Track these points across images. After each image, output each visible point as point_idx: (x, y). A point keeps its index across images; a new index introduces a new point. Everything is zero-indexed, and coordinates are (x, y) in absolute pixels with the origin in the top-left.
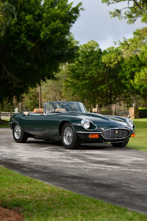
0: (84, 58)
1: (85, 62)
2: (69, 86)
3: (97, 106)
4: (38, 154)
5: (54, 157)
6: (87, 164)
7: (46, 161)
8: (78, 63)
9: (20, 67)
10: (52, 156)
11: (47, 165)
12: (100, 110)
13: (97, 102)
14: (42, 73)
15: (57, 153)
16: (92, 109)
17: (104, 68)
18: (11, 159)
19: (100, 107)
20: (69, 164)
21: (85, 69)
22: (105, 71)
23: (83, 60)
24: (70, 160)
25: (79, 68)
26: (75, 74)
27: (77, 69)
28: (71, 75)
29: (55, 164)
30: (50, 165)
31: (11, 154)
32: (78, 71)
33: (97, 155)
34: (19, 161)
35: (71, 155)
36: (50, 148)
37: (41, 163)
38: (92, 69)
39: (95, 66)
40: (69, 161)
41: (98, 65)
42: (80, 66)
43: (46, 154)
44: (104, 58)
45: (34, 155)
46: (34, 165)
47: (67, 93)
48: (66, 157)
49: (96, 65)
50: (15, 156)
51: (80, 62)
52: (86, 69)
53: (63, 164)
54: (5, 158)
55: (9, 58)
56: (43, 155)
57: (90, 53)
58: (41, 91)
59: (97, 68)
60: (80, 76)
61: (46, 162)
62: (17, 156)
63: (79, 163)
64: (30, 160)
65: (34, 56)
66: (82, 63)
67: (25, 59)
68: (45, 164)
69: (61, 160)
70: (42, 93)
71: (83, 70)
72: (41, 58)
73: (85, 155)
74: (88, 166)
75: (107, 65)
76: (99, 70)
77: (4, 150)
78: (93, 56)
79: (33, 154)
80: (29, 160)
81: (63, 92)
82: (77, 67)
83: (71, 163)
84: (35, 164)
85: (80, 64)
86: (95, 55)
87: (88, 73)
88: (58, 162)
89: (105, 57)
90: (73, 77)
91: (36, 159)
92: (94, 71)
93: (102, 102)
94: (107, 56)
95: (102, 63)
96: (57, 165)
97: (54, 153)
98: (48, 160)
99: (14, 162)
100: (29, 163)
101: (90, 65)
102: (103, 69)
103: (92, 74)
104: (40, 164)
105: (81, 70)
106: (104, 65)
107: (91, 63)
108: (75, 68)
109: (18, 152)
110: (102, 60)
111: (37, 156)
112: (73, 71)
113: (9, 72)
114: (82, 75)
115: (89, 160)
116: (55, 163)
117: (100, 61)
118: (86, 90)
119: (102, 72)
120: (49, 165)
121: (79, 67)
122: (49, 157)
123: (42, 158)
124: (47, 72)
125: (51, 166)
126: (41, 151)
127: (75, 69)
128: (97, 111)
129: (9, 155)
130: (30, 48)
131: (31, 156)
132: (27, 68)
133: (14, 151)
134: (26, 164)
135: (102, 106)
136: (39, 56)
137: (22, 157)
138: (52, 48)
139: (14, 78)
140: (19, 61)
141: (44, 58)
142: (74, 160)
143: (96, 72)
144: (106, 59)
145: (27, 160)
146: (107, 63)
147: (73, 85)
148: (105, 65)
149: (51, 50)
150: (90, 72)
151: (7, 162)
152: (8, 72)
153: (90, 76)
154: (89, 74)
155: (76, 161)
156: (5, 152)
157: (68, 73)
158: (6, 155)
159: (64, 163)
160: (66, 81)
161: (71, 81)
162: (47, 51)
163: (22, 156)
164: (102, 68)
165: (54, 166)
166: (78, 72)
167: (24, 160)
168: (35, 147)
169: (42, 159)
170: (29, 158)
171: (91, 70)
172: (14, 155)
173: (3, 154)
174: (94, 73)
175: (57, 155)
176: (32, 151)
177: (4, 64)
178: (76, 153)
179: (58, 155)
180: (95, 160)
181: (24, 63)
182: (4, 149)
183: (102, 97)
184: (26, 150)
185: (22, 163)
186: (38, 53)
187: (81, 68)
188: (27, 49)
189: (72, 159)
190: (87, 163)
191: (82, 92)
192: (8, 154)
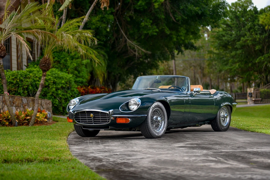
0: (233, 20)
1: (235, 25)
2: (214, 60)
3: (253, 85)
4: (168, 154)
5: (194, 158)
6: (253, 171)
7: (182, 165)
8: (225, 28)
9: (145, 32)
10: (190, 156)
11: (182, 173)
12: (258, 90)
13: (252, 80)
14: (175, 40)
15: (200, 151)
16: (247, 90)
17: (262, 32)
18: (121, 164)
19: (258, 86)
20: (221, 170)
21: (235, 35)
22: (264, 36)
23: (232, 23)
24: (222, 163)
25: (227, 34)
26: (222, 42)
27: (224, 36)
28: (216, 44)
29: (196, 171)
30: (188, 173)
31: (124, 154)
32: (226, 38)
33: (267, 155)
34: (135, 167)
35: (224, 155)
36: (188, 144)
37: (173, 169)
38: (246, 35)
39: (249, 30)
40: (220, 166)
41: (254, 28)
42: (229, 31)
43: (182, 154)
44: (262, 18)
45: (161, 156)
46: (159, 174)
47: (211, 70)
48: (214, 159)
49: (251, 28)
50: (129, 158)
51: (228, 25)
52: (237, 35)
53: (210, 171)
54: (113, 162)
55: (129, 20)
56: (177, 155)
57: (241, 12)
58: (177, 68)
59: (252, 32)
60: (228, 44)
61: (181, 169)
62: (133, 158)
63: (238, 169)
64: (154, 165)
65: (163, 17)
66: (231, 27)
67: (151, 21)
68: (178, 172)
69: (206, 164)
70: (177, 70)
71: (233, 36)
72: (173, 18)
73: (246, 155)
74: (256, 174)
75: (266, 28)
76: (254, 36)
77: (115, 148)
78: (246, 16)
79: (161, 154)
80: (152, 165)
81: (206, 68)
82: (224, 33)
83: (224, 168)
84: (162, 171)
85: (228, 29)
86: (248, 15)
87: (239, 40)
88: (201, 168)
89: (264, 16)
90: (219, 46)
91: (165, 162)
92: (248, 37)
93: (261, 79)
94: (266, 15)
95: (258, 25)
96: (199, 173)
97: (196, 153)
98: (185, 163)
99: (126, 169)
100: (151, 169)
101: (243, 29)
102: (261, 34)
103: (245, 42)
104: (169, 171)
105: (230, 36)
106: (262, 27)
107: (244, 27)
108: (222, 34)
109: (137, 151)
110: (259, 21)
111: (166, 157)
112: (219, 37)
113: (129, 39)
114: (231, 44)
115: (256, 162)
116: (196, 169)
117: (256, 22)
118: (238, 64)
119: (259, 39)
120: (186, 172)
121: (227, 32)
122: (186, 158)
123: (175, 161)
124: (183, 38)
125: (189, 176)
126: (173, 149)
127: (221, 36)
128: (254, 92)
129: (120, 156)
130: (158, 5)
131: (157, 157)
132: (155, 34)
133: (130, 149)
134: (146, 172)
135: (261, 85)
136: (171, 15)
137: (141, 159)
138: (188, 4)
139: (136, 47)
140: (143, 24)
141: (177, 19)
142: (228, 164)
143: (250, 39)
144: (265, 19)
145: (149, 165)
146: (266, 25)
147: (219, 58)
148: (264, 28)
149: (187, 7)
150: (242, 38)
151: (113, 168)
152: (127, 39)
153: (243, 44)
154: (241, 42)
155: (232, 165)
156: (115, 151)
157: (213, 42)
158: (116, 156)
159: (212, 169)
160: (210, 52)
161: (217, 52)
162: (181, 8)
163: (141, 157)
164: (259, 32)
165: (195, 176)
166: (226, 40)
167: (144, 165)
168: (164, 142)
169: (174, 163)
170: (154, 162)
171: (244, 36)
172: (129, 155)
173: (111, 156)
174: (248, 40)
175: (199, 154)
176: (160, 148)
177: (122, 29)
178: (231, 150)
179: (201, 154)
180: (265, 163)
181: (150, 26)
182: (115, 146)
183: (260, 73)
184: (150, 148)
185: (139, 170)
186: (169, 11)
187: (229, 33)
188: (154, 6)
189: (225, 161)
190: (253, 169)
191: (232, 67)
192: (120, 154)
